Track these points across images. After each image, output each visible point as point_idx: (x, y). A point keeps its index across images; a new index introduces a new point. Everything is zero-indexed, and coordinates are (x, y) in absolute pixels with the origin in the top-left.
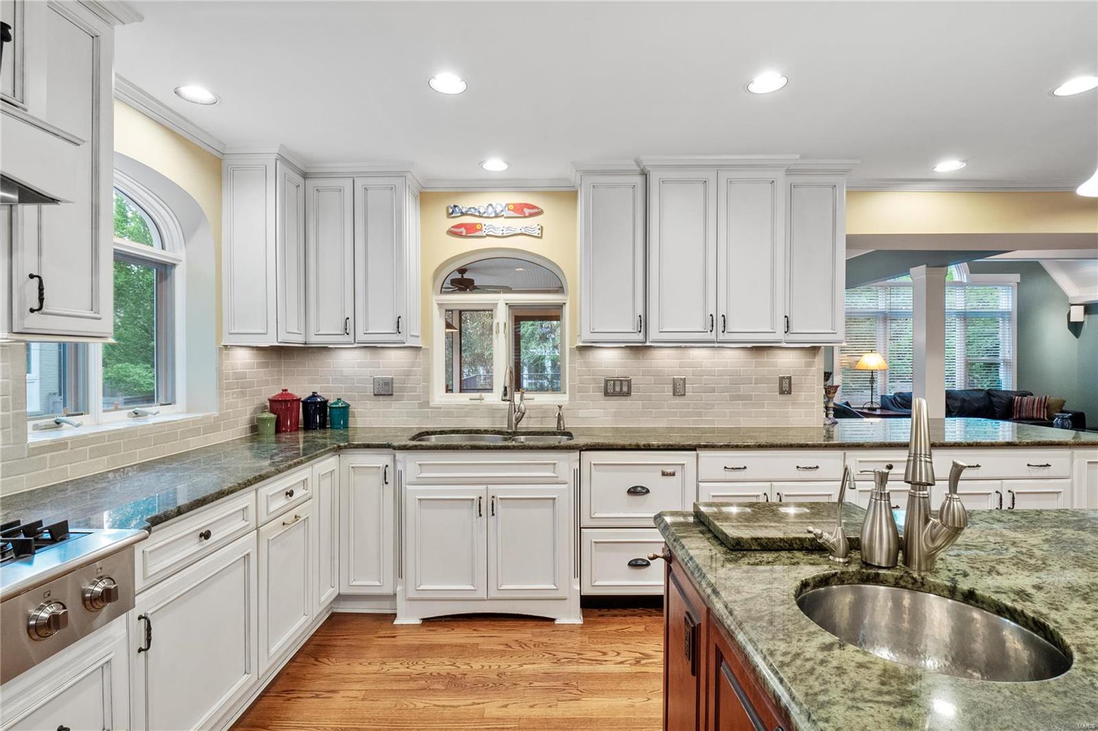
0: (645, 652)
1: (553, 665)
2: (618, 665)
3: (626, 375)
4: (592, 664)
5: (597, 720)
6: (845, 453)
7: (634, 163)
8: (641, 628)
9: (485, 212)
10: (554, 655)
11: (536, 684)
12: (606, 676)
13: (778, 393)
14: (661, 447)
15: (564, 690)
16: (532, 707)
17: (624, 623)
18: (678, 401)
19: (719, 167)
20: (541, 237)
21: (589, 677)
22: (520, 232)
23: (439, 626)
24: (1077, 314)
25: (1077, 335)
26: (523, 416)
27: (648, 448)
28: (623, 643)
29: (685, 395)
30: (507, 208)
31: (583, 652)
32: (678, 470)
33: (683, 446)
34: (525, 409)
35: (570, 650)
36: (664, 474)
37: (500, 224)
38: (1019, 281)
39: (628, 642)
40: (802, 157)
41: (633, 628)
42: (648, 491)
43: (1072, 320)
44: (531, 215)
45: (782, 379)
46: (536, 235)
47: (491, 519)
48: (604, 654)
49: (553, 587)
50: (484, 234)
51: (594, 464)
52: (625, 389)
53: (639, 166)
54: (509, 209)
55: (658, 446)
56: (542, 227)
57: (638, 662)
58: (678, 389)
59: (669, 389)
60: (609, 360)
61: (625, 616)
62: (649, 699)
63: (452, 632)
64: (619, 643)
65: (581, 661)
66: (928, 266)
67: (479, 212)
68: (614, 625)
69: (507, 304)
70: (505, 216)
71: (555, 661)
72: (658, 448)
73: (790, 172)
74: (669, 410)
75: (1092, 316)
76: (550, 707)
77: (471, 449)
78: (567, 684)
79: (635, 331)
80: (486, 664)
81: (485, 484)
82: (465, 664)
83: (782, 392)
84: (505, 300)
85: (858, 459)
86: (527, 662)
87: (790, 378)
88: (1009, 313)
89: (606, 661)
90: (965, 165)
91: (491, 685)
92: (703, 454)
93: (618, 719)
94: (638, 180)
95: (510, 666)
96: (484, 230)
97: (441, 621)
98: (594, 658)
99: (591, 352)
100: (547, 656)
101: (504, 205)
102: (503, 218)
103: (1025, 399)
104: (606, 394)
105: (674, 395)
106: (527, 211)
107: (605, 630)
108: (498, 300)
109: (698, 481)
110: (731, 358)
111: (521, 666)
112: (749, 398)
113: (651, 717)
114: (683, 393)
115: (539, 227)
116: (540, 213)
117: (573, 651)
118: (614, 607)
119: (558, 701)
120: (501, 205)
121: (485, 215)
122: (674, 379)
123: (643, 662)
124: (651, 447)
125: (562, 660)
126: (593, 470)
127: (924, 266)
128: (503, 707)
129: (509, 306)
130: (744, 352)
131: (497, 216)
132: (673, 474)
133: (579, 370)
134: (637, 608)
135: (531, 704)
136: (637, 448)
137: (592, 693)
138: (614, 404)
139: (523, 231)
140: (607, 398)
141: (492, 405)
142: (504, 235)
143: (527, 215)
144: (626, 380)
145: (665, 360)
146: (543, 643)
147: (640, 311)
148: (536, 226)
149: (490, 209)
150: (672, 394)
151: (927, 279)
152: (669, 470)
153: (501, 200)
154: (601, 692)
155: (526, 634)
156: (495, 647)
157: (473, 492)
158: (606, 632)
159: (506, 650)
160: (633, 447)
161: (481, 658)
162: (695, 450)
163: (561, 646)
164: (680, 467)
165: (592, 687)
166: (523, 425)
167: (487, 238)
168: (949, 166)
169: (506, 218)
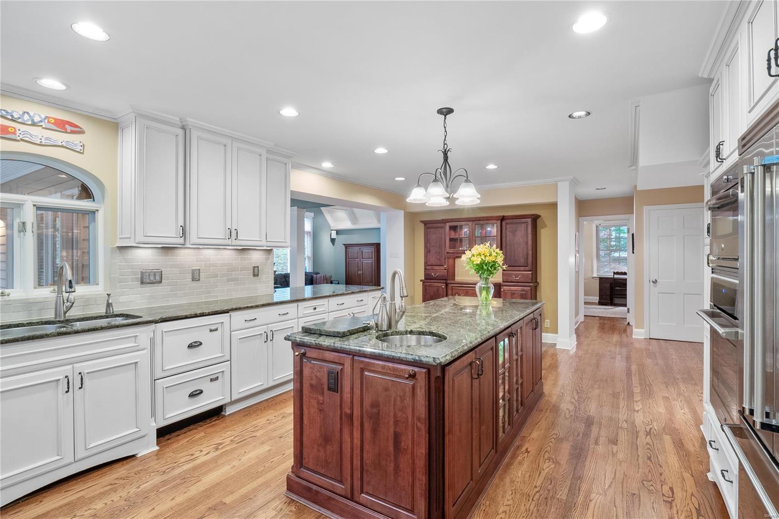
0: (217, 443)
1: (162, 476)
2: (207, 456)
3: (158, 268)
4: (190, 463)
5: (221, 482)
6: (298, 305)
7: (179, 120)
8: (202, 434)
9: (19, 118)
10: (158, 471)
11: (161, 490)
12: (204, 464)
13: (252, 276)
14: (210, 313)
15: (185, 482)
16: (173, 499)
17: (188, 437)
18: (195, 284)
19: (233, 139)
20: (82, 153)
21: (195, 469)
22: (61, 144)
23: (20, 507)
24: (334, 235)
25: (333, 244)
26: (72, 305)
27: (202, 315)
28: (198, 445)
29: (199, 280)
30: (46, 121)
31: (177, 461)
32: (219, 326)
33: (223, 310)
34: (74, 299)
35: (166, 464)
36: (211, 331)
37: (37, 133)
38: (313, 216)
39: (201, 443)
40: (275, 145)
41: (197, 436)
42: (201, 344)
43: (332, 237)
44: (72, 132)
45: (254, 267)
46: (78, 150)
47: (79, 393)
48: (192, 455)
49: (137, 430)
50: (18, 138)
51: (165, 332)
52: (158, 278)
53: (181, 122)
54: (49, 122)
55: (209, 313)
56: (84, 145)
57: (217, 449)
58: (196, 276)
59: (190, 276)
60: (145, 257)
61: (185, 433)
62: (240, 460)
63: (42, 503)
64: (195, 446)
65: (180, 465)
66: (298, 208)
67: (12, 116)
68: (182, 440)
69: (34, 205)
70: (44, 126)
71: (162, 473)
72: (209, 314)
73: (268, 151)
74: (189, 291)
75: (339, 236)
76: (185, 493)
77: (58, 335)
78: (184, 478)
79: (178, 236)
80: (109, 502)
81: (70, 364)
82: (86, 511)
83: (254, 275)
84: (33, 202)
85: (304, 306)
86: (141, 484)
87: (258, 267)
88: (310, 232)
89: (196, 457)
90: (333, 166)
91: (126, 508)
92: (233, 314)
93: (233, 475)
94: (181, 132)
95: (129, 492)
96: (18, 134)
97: (19, 503)
98: (187, 460)
99: (129, 251)
100: (152, 474)
101: (43, 117)
102: (41, 128)
103: (318, 275)
104: (142, 283)
105: (193, 280)
106: (69, 128)
107: (179, 444)
108: (25, 201)
109: (231, 332)
110: (228, 255)
111: (138, 487)
112: (236, 279)
113: (248, 465)
114: (198, 279)
115: (81, 144)
116: (82, 132)
117: (168, 463)
118: (174, 431)
119: (187, 488)
120: (39, 115)
121: (20, 120)
122: (192, 269)
123: (220, 447)
124: (205, 314)
125: (167, 471)
126: (164, 335)
127: (296, 207)
128: (151, 511)
129: (37, 207)
130: (238, 252)
131: (34, 124)
132: (216, 330)
133: (119, 265)
134: (189, 426)
135: (171, 498)
136: (196, 316)
137: (205, 474)
138: (149, 290)
139: (64, 144)
140: (144, 285)
141: (28, 299)
142: (43, 144)
143: (69, 131)
144: (159, 272)
145: (186, 257)
146: (141, 470)
147: (181, 223)
148: (78, 142)
149: (26, 117)
150: (191, 280)
151: (297, 213)
152: (213, 328)
153: (39, 112)
154: (211, 470)
155: (121, 471)
156: (102, 490)
157: (58, 373)
158: (181, 445)
159: (114, 487)
160: (193, 316)
161: (96, 501)
162: (228, 312)
163: (157, 465)
164: (220, 324)
165: (202, 472)
166: (73, 313)
167: (21, 142)
168: (327, 165)
169: (43, 128)
